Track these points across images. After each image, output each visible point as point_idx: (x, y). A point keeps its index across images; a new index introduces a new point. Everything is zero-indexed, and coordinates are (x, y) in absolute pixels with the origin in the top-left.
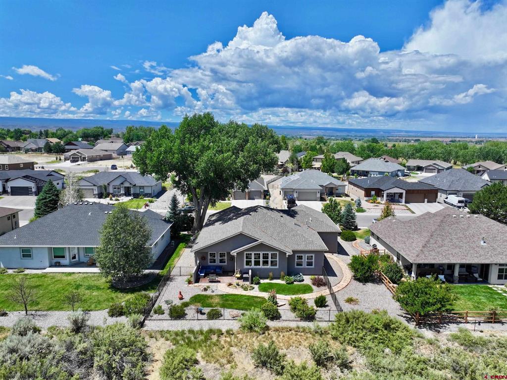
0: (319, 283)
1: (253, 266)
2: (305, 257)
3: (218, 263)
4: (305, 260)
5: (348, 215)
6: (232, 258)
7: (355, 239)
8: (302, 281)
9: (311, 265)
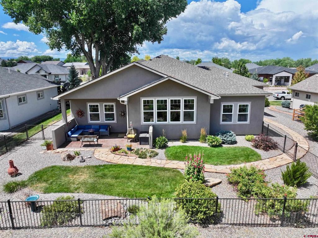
1: (156, 121)
3: (103, 120)
4: (236, 112)
7: (269, 106)
8: (235, 142)
9: (245, 120)
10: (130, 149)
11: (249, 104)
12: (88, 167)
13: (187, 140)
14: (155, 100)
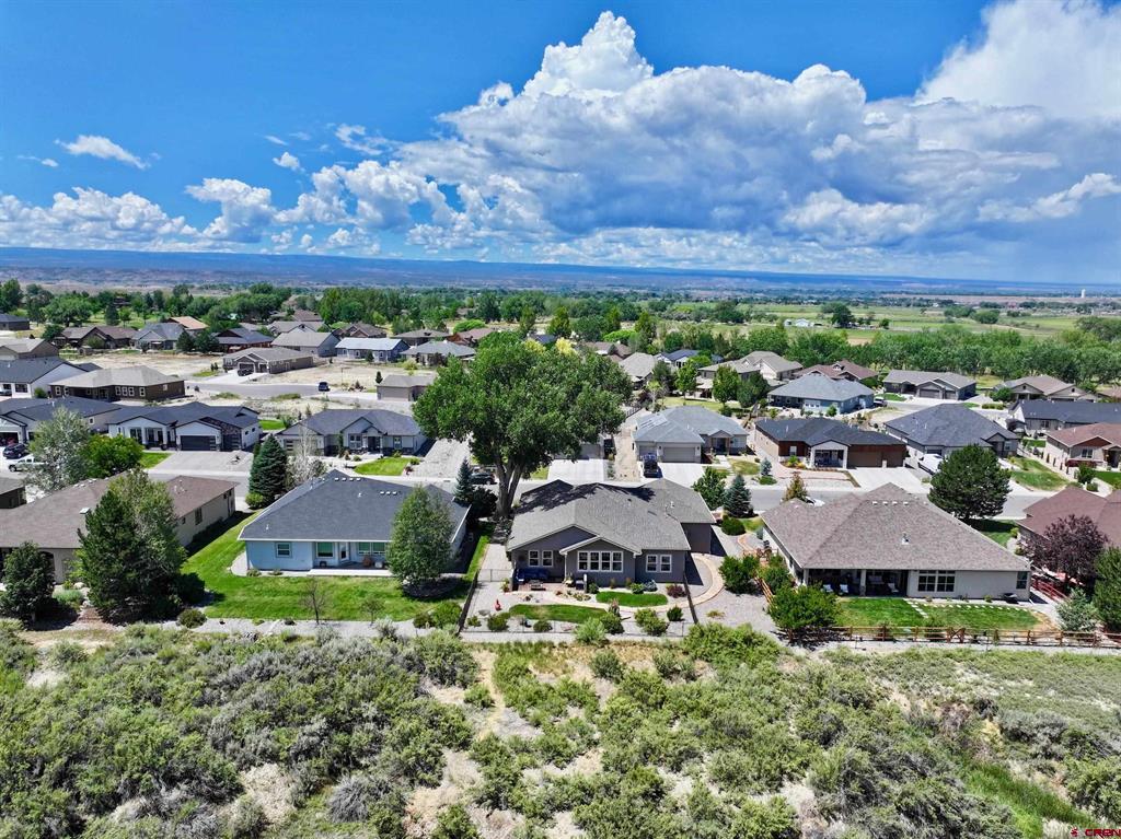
0: (676, 593)
1: (589, 570)
2: (659, 558)
3: (540, 565)
4: (659, 563)
5: (738, 494)
6: (561, 559)
7: (744, 532)
8: (656, 589)
9: (668, 569)
10: (569, 594)
11: (671, 556)
12: (543, 606)
13: (614, 587)
14: (589, 553)
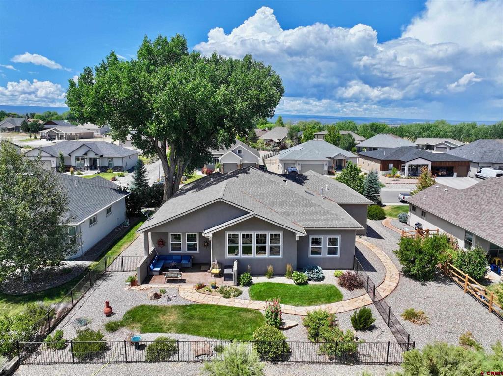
0: (352, 284)
1: (241, 255)
2: (325, 240)
3: (184, 250)
4: (325, 245)
5: (371, 187)
6: (206, 242)
7: (385, 218)
8: (323, 279)
9: (335, 253)
10: (215, 287)
11: (339, 237)
12: (175, 307)
13: (272, 276)
14: (240, 234)
